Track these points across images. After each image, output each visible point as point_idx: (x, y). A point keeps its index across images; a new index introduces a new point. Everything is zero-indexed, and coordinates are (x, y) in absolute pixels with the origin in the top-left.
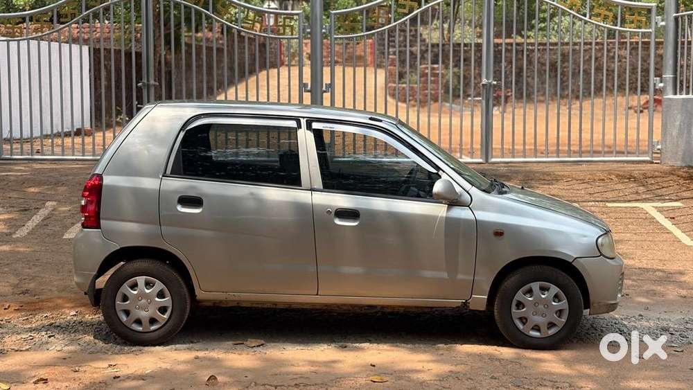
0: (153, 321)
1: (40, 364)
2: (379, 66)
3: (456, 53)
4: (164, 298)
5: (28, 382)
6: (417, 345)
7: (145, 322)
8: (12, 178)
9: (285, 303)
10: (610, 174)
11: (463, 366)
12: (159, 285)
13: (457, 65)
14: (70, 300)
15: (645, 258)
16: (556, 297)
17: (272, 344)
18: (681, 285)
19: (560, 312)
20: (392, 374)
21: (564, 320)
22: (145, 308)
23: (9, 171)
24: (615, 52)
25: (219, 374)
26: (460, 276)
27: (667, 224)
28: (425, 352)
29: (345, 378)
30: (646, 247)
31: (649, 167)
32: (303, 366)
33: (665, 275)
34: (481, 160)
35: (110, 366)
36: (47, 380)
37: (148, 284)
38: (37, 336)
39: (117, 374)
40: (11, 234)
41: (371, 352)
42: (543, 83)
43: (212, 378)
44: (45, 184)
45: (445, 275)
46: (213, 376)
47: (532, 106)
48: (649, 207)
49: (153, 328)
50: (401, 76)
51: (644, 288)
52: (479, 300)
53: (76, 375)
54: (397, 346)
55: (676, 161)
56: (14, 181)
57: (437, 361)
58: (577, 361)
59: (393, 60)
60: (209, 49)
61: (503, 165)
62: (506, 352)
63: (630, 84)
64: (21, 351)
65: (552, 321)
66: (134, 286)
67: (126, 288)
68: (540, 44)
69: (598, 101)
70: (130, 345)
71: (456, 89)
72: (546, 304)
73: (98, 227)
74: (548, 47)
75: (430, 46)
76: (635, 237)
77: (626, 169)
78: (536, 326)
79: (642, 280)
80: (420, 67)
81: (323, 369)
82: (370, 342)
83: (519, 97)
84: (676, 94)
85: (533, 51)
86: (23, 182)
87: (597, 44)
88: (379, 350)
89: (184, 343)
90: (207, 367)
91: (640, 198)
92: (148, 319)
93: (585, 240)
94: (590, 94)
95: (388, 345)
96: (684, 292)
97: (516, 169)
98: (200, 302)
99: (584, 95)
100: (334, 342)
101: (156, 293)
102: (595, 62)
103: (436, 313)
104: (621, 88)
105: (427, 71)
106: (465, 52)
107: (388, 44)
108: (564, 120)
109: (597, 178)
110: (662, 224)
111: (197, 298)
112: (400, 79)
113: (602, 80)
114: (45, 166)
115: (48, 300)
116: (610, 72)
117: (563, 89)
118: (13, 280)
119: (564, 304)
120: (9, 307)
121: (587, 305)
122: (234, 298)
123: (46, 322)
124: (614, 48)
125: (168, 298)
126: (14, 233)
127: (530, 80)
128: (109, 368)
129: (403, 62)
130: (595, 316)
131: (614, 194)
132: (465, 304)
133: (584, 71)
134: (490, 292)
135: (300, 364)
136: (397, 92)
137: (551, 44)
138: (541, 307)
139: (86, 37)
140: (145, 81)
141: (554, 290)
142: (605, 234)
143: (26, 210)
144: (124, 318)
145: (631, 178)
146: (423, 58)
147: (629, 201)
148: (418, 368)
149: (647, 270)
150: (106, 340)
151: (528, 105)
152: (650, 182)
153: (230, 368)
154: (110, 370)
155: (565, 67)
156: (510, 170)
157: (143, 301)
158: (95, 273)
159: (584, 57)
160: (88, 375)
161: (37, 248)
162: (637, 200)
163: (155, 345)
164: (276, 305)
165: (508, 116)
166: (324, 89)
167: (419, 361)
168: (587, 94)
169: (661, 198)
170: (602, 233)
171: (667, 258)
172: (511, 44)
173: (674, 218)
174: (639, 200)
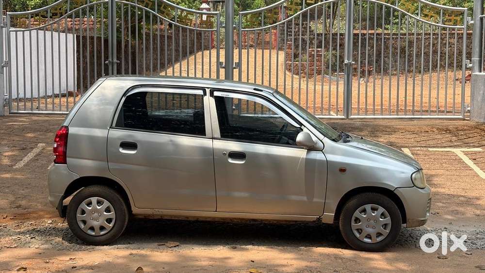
0: (102, 228)
1: (22, 257)
2: (280, 49)
3: (334, 40)
4: (110, 212)
5: (13, 270)
6: (285, 247)
7: (97, 229)
8: (16, 127)
9: (194, 217)
10: (432, 128)
11: (315, 263)
12: (106, 204)
13: (335, 49)
14: (49, 213)
15: (453, 187)
16: (383, 214)
17: (185, 245)
18: (477, 207)
19: (385, 226)
20: (265, 268)
21: (388, 231)
22: (96, 219)
23: (15, 122)
24: (446, 40)
25: (145, 266)
26: (315, 200)
27: (470, 163)
28: (291, 252)
29: (232, 270)
30: (454, 180)
31: (461, 123)
32: (204, 261)
33: (465, 199)
34: (343, 117)
35: (71, 259)
36: (26, 268)
37: (99, 203)
38: (23, 238)
39: (75, 265)
40: (12, 166)
41: (253, 251)
42: (396, 61)
43: (140, 268)
44: (38, 131)
45: (305, 198)
46: (140, 267)
47: (388, 78)
48: (458, 152)
49: (102, 233)
50: (296, 56)
51: (451, 209)
52: (329, 216)
53: (47, 265)
54: (272, 248)
55: (480, 118)
56: (18, 128)
57: (298, 259)
58: (396, 260)
59: (290, 45)
60: (162, 37)
61: (359, 120)
62: (347, 253)
63: (457, 63)
64: (11, 248)
65: (380, 232)
66: (89, 204)
67: (83, 205)
68: (394, 34)
69: (435, 75)
70: (86, 245)
71: (334, 65)
72: (376, 220)
73: (65, 162)
74: (399, 36)
75: (316, 35)
76: (448, 173)
77: (444, 124)
78: (368, 235)
79: (449, 203)
80: (308, 50)
81: (218, 263)
82: (253, 244)
83: (378, 71)
84: (481, 72)
85: (389, 39)
86: (24, 129)
87: (434, 34)
88: (258, 250)
89: (124, 244)
90: (137, 261)
91: (452, 145)
92: (99, 226)
93: (403, 175)
94: (429, 69)
95: (265, 247)
96: (478, 212)
97: (368, 123)
98: (134, 215)
99: (424, 70)
100: (228, 244)
101: (104, 209)
102: (433, 47)
103: (302, 224)
104: (451, 65)
105: (313, 53)
106: (341, 39)
107: (287, 34)
108: (410, 88)
109: (423, 130)
110: (467, 163)
111: (133, 212)
112: (295, 59)
113: (437, 60)
114: (40, 119)
115: (33, 212)
116: (443, 54)
117: (409, 66)
118: (12, 198)
119: (388, 220)
120: (7, 217)
121: (405, 221)
122: (158, 213)
123: (31, 228)
124: (446, 37)
125: (113, 213)
126: (15, 165)
127: (386, 59)
128: (70, 261)
129: (297, 47)
130: (413, 228)
131: (434, 142)
132: (319, 219)
133: (424, 53)
134: (336, 210)
135: (202, 259)
136: (292, 67)
137: (402, 34)
138: (372, 221)
139: (77, 27)
140: (110, 59)
141: (381, 210)
142: (418, 171)
143: (24, 149)
144: (82, 226)
145: (447, 130)
146: (311, 43)
147: (445, 147)
148: (283, 264)
149: (454, 196)
150: (70, 241)
151: (385, 77)
152: (460, 134)
153: (154, 262)
154: (70, 262)
155: (411, 51)
156: (363, 124)
157: (95, 214)
158: (63, 194)
159: (424, 44)
160: (55, 265)
161: (29, 176)
162: (450, 147)
163: (103, 245)
164: (188, 218)
165: (371, 85)
166: (234, 66)
167: (285, 259)
168: (426, 70)
169: (467, 145)
170: (415, 171)
171: (468, 188)
172: (373, 34)
173: (475, 159)
174: (451, 146)
